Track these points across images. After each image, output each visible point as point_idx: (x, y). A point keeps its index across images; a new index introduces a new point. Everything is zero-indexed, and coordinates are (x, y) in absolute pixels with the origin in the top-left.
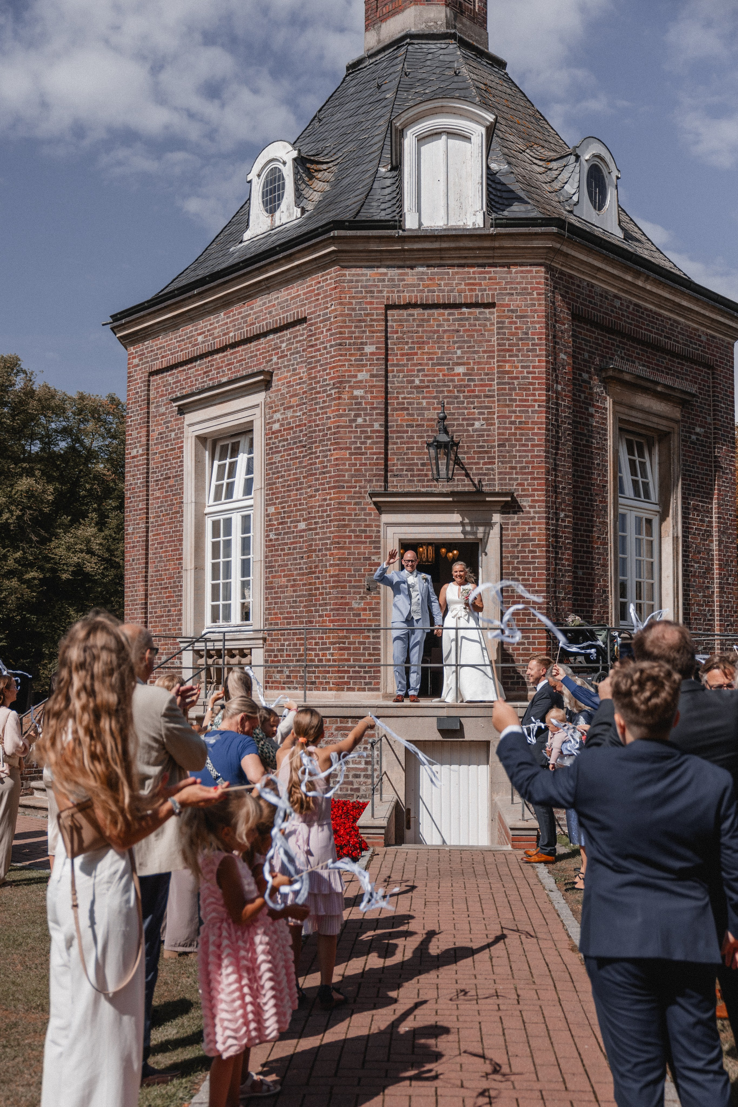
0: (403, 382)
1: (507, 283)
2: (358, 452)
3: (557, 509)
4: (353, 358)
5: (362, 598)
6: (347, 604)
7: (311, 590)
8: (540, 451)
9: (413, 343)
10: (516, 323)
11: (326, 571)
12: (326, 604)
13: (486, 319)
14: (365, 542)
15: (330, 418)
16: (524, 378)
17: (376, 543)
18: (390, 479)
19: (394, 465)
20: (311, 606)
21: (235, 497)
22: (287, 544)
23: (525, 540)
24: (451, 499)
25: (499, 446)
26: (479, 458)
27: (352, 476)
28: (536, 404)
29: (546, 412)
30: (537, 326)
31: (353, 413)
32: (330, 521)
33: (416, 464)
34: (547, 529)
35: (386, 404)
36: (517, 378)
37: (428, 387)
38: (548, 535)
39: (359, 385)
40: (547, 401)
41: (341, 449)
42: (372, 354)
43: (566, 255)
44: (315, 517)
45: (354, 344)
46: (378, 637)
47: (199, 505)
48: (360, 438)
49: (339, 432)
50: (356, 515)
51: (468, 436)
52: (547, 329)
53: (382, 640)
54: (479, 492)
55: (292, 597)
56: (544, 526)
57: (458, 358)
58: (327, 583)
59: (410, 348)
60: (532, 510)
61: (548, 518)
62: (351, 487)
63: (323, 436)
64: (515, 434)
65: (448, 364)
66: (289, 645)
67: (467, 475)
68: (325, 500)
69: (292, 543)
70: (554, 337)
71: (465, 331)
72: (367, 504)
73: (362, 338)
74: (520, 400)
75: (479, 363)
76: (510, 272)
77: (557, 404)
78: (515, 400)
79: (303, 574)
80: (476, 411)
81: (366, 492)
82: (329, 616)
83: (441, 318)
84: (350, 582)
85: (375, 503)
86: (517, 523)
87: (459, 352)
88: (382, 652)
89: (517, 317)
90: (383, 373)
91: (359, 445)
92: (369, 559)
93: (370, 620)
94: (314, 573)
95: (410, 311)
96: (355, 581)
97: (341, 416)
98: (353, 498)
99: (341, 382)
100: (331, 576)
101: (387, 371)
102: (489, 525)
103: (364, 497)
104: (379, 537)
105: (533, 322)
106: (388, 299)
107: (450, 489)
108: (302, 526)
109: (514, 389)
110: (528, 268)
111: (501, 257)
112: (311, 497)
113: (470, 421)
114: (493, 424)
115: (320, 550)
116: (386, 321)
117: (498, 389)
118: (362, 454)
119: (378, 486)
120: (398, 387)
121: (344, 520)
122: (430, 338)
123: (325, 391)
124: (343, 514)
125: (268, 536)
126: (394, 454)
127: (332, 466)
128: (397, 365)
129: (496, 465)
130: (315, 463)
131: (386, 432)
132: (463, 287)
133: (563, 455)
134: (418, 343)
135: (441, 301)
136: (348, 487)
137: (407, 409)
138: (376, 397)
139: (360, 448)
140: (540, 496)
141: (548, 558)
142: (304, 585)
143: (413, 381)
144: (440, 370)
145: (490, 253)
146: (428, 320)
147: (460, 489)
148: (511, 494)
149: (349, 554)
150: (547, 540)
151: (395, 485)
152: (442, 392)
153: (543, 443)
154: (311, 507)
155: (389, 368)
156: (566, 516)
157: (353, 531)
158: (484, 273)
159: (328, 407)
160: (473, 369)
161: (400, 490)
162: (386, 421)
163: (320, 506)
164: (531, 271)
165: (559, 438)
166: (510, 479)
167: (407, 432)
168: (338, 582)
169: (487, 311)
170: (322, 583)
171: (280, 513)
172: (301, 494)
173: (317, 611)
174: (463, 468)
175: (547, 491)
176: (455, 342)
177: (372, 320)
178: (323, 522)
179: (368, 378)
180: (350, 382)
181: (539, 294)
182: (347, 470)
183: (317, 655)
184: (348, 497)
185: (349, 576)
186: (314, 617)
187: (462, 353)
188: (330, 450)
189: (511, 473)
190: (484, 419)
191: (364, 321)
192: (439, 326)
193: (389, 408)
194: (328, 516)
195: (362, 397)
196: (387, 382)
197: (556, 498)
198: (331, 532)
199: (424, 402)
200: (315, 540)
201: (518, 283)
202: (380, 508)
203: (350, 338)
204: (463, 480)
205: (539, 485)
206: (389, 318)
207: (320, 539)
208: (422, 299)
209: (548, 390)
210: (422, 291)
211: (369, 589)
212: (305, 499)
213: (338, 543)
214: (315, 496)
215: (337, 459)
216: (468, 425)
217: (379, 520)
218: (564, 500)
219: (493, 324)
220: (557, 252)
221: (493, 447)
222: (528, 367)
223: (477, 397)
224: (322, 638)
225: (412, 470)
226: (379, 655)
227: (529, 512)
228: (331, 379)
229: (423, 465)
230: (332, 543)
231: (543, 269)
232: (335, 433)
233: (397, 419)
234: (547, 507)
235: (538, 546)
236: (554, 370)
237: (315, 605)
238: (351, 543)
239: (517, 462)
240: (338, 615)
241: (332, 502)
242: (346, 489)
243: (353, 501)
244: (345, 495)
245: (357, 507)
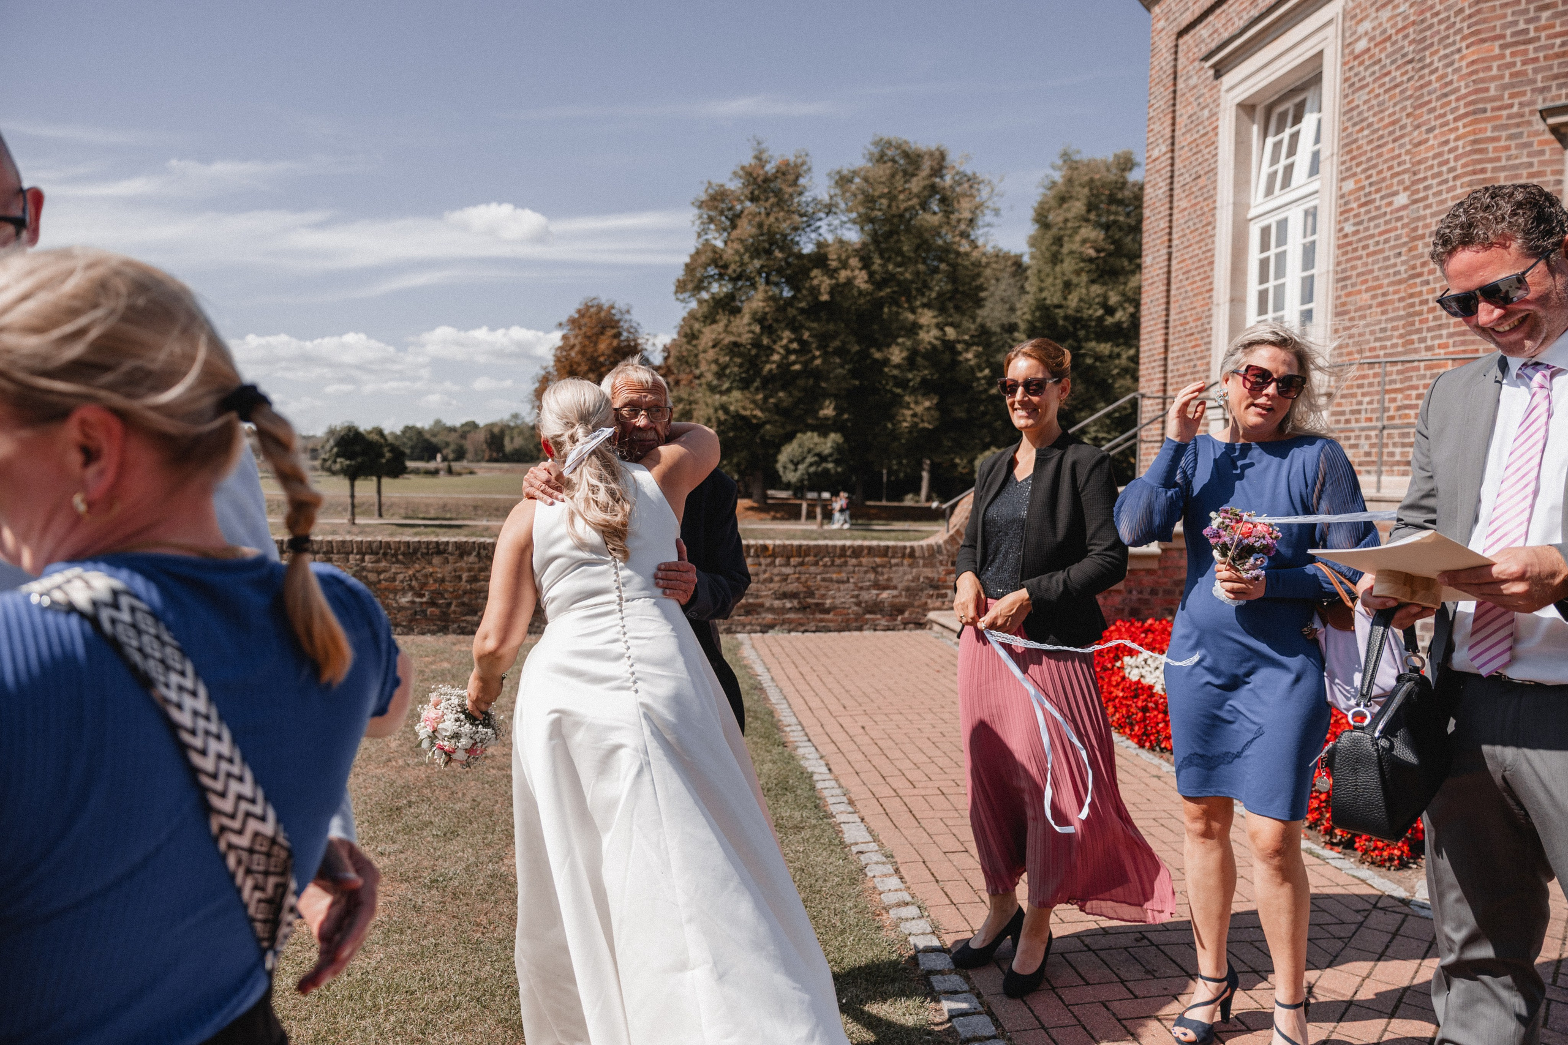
2: (1520, 40)
7: (1413, 305)
12: (1440, 327)
20: (1410, 333)
21: (1294, 184)
22: (1372, 236)
27: (1504, 87)
32: (1455, 178)
41: (1483, 41)
44: (1425, 179)
47: (1240, 207)
49: (1479, 12)
50: (1508, 159)
55: (1379, 322)
62: (1500, 108)
63: (1447, 28)
66: (1371, 402)
68: (1447, 142)
69: (1381, 234)
72: (1535, 132)
79: (1400, 282)
81: (1532, 113)
85: (1553, 129)
94: (1420, 275)
98: (1506, 127)
103: (1528, 122)
108: (1402, 199)
112: (1420, 144)
118: (1529, 41)
119: (1560, 96)
121: (1483, 171)
124: (1480, 161)
125: (1341, 230)
127: (1461, 78)
130: (1430, 83)
136: (1493, 109)
139: (1524, 32)
142: (1401, 300)
154: (1420, 162)
163: (1434, 157)
171: (1363, 188)
172: (1402, 146)
173: (1423, 340)
178: (1440, 184)
182: (1493, 79)
184: (1495, 128)
188: (1459, 50)
194: (1451, 170)
200: (1424, 217)
202: (1565, 136)
212: (1408, 152)
214: (1427, 140)
215: (1473, 62)
237: (1419, 331)
240: (1463, 343)
241: (1460, 143)
242: (1489, 114)
243: (1504, 134)
244: (1489, 126)
245: (1513, 143)
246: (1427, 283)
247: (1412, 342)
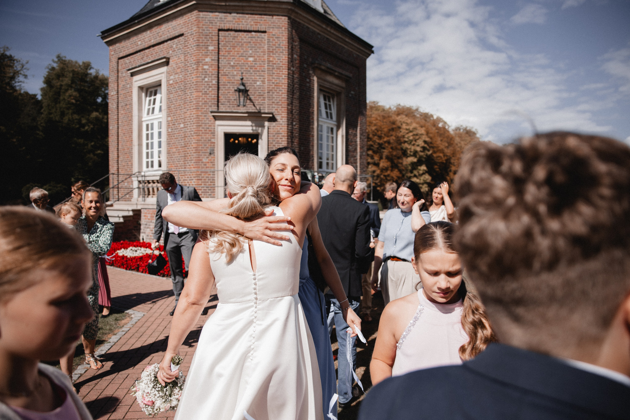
0: (225, 63)
1: (272, 23)
2: (206, 93)
3: (292, 121)
4: (204, 52)
5: (207, 158)
6: (201, 160)
8: (285, 96)
9: (230, 46)
10: (275, 40)
11: (192, 146)
12: (192, 160)
13: (262, 38)
14: (208, 133)
15: (193, 78)
16: (278, 64)
17: (213, 133)
18: (220, 105)
19: (222, 99)
21: (155, 114)
22: (176, 134)
23: (278, 134)
24: (246, 115)
25: (268, 92)
26: (259, 98)
27: (203, 104)
28: (283, 76)
29: (288, 79)
30: (284, 42)
31: (203, 76)
32: (193, 123)
33: (231, 100)
34: (288, 129)
35: (218, 73)
36: (275, 64)
37: (236, 66)
38: (288, 132)
39: (206, 64)
40: (289, 74)
41: (198, 92)
42: (212, 50)
43: (297, 13)
44: (187, 122)
45: (204, 45)
46: (214, 175)
47: (140, 117)
48: (206, 87)
50: (205, 121)
51: (254, 88)
52: (288, 43)
53: (216, 176)
54: (259, 112)
55: (178, 157)
56: (286, 128)
57: (250, 54)
58: (192, 150)
59: (230, 49)
60: (281, 121)
61: (288, 124)
62: (203, 109)
63: (190, 86)
64: (274, 88)
65: (245, 56)
67: (254, 105)
68: (191, 114)
69: (178, 134)
70: (292, 47)
71: (253, 42)
72: (209, 116)
73: (207, 43)
74: (277, 74)
75: (259, 57)
76: (273, 18)
77: (293, 76)
78: (274, 73)
79: (182, 147)
80: (258, 77)
81: (209, 111)
82: (193, 165)
83: (243, 36)
84: (202, 150)
85: (213, 116)
86: (274, 126)
87: (251, 52)
88: (216, 181)
89: (276, 38)
90: (217, 59)
91: (206, 90)
92: (210, 140)
93: (211, 167)
94: (186, 146)
95: (229, 32)
96: (205, 150)
97: (198, 77)
99: (198, 62)
100: (194, 148)
101: (219, 58)
102: (263, 126)
103: (208, 113)
104: (214, 131)
105: (283, 41)
106: (219, 26)
107: (245, 111)
108: (182, 126)
109: (274, 68)
110: (281, 17)
111: (268, 11)
112: (185, 113)
113: (255, 81)
114: (265, 83)
115: (189, 136)
116: (219, 36)
117: (268, 68)
118: (207, 94)
119: (215, 109)
120: (224, 66)
121: (199, 123)
122: (238, 45)
123: (191, 66)
124: (199, 121)
125: (168, 130)
126: (221, 95)
127: (194, 99)
128: (223, 56)
129: (266, 101)
130: (187, 98)
131: (218, 85)
132: (252, 23)
133: (295, 98)
134: (233, 46)
135: (243, 29)
137: (227, 75)
138: (214, 70)
139: (206, 92)
140: (285, 115)
141: (288, 141)
142: (182, 152)
143: (230, 63)
144: (242, 59)
145: (263, 9)
146: (237, 37)
147: (251, 111)
148: (272, 114)
149: (202, 138)
150: (287, 134)
151: (222, 108)
152: (243, 68)
153: (286, 92)
154: (185, 117)
155: (220, 57)
156: (296, 124)
157: (204, 128)
158: (261, 18)
159: (193, 73)
160: (256, 59)
161: (224, 110)
162: (218, 80)
163: (189, 117)
164: (282, 19)
165: (293, 91)
166: (272, 107)
167: (227, 85)
168: (197, 151)
169: (263, 34)
170: (190, 151)
171: (173, 120)
172: (181, 112)
174: (252, 102)
175: (288, 113)
176: (249, 47)
177: (212, 35)
178: (190, 124)
179: (210, 61)
180: (202, 62)
181: (285, 28)
182: (201, 101)
183: (188, 182)
184: (202, 113)
185: (202, 148)
186: (187, 166)
187: (252, 52)
188: (193, 92)
189: (272, 105)
190: (261, 81)
191: (209, 35)
192: (242, 40)
193: (220, 74)
194: (193, 121)
195: (208, 69)
196: (218, 63)
197: (292, 116)
198: (194, 128)
199: (235, 73)
200: (187, 132)
201: (277, 23)
202: (215, 118)
203: (202, 43)
204: (252, 107)
205: (284, 110)
206: (220, 35)
207: (190, 131)
208: (234, 27)
209: (288, 70)
210: (235, 24)
211: (210, 154)
212: (183, 114)
213: (197, 133)
214: (187, 112)
215: (196, 96)
216: (254, 83)
217: (215, 124)
218: (295, 118)
219: (265, 40)
220: (293, 11)
221: (265, 93)
222: (280, 59)
223: (259, 71)
224: (190, 175)
225: (229, 102)
226: (214, 182)
227: (280, 122)
228: (194, 60)
229: (234, 100)
230: (194, 133)
231: (287, 18)
232: (195, 85)
233: (223, 79)
234: (288, 120)
235: (283, 136)
236: (292, 61)
237: (187, 161)
238: (203, 133)
239: (275, 100)
240: (197, 165)
241: (194, 115)
242: (200, 110)
243: (203, 115)
244: (200, 112)
245: (205, 118)
246: (188, 148)
247: (185, 163)
